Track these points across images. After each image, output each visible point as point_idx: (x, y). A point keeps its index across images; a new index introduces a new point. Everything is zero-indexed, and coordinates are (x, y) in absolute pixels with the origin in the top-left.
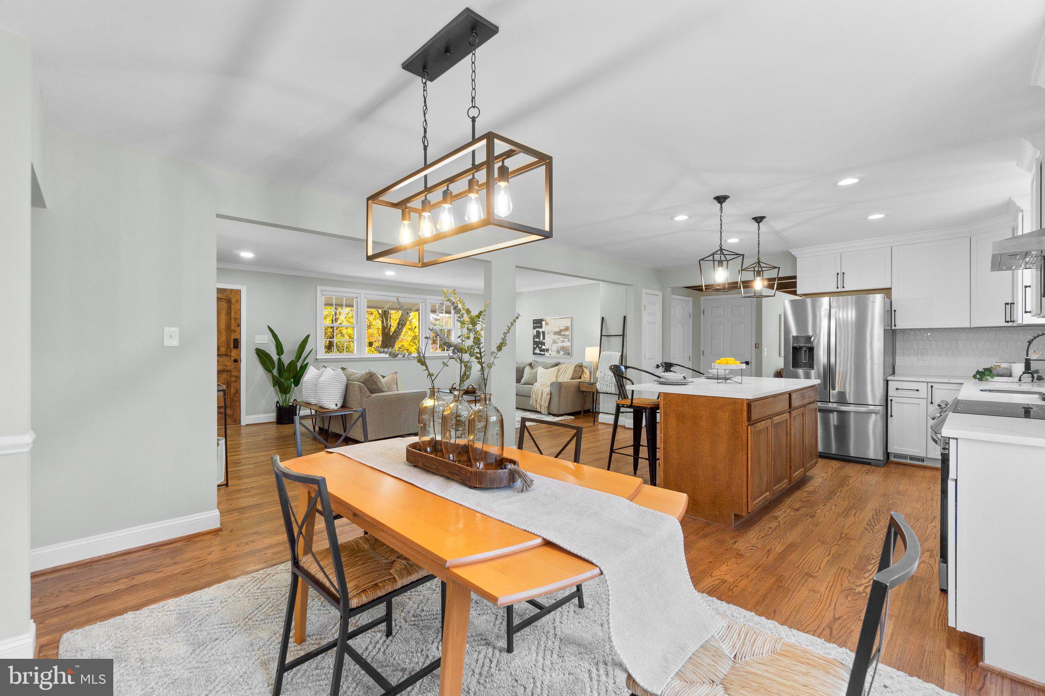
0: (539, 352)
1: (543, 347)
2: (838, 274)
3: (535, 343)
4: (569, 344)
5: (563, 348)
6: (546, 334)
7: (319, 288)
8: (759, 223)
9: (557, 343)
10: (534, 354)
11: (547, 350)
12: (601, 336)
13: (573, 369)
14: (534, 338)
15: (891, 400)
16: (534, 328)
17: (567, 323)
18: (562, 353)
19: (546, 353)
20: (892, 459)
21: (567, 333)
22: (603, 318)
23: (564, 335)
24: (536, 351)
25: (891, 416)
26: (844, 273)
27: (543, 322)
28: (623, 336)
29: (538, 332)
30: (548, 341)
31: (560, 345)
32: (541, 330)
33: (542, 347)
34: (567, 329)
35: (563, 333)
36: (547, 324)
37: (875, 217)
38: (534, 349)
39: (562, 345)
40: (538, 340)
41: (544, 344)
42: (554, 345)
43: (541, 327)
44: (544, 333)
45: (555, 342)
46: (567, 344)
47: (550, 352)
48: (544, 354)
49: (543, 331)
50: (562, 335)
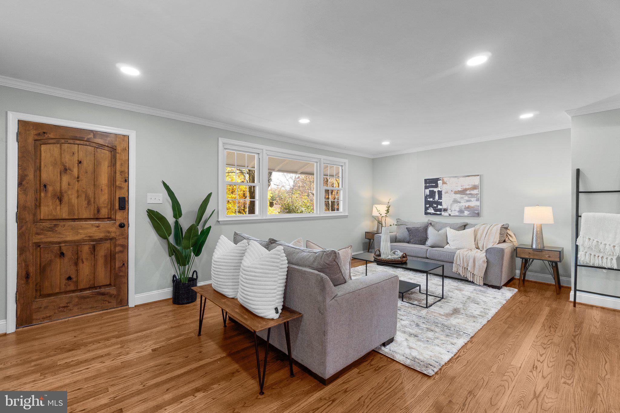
0: (433, 211)
1: (439, 207)
3: (427, 202)
4: (478, 203)
5: (468, 208)
6: (443, 193)
7: (221, 141)
9: (460, 202)
10: (426, 213)
11: (445, 210)
12: (578, 192)
13: (499, 231)
14: (426, 197)
16: (426, 188)
17: (476, 181)
18: (466, 213)
19: (443, 213)
21: (475, 192)
22: (578, 171)
23: (470, 194)
24: (429, 211)
27: (439, 182)
29: (432, 194)
30: (446, 201)
31: (464, 204)
32: (436, 190)
33: (437, 207)
34: (475, 188)
35: (468, 192)
36: (444, 183)
38: (426, 209)
39: (467, 204)
40: (431, 199)
41: (441, 204)
42: (456, 205)
43: (436, 186)
44: (440, 193)
45: (456, 201)
46: (474, 203)
47: (449, 212)
48: (441, 214)
49: (439, 191)
50: (467, 194)
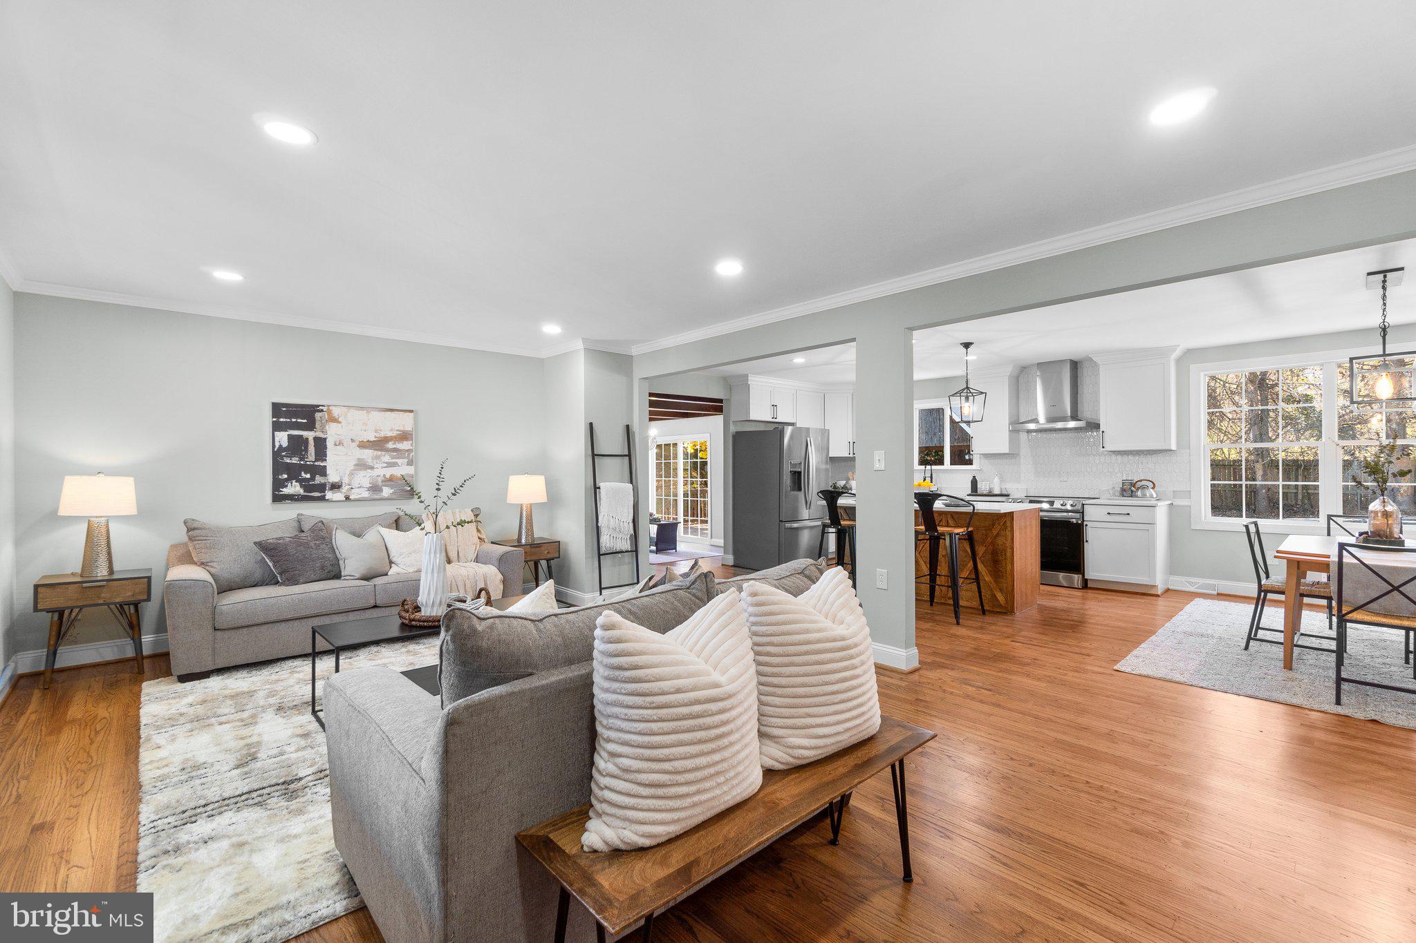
0: (299, 491)
1: (319, 479)
3: (278, 467)
4: (411, 470)
5: (390, 481)
6: (329, 444)
9: (372, 468)
10: (278, 498)
11: (336, 487)
12: (594, 455)
14: (277, 454)
16: (277, 427)
17: (405, 422)
18: (387, 491)
19: (329, 495)
21: (405, 445)
22: (591, 424)
23: (395, 450)
24: (286, 491)
27: (317, 415)
29: (297, 445)
30: (337, 465)
31: (381, 472)
32: (308, 435)
33: (313, 478)
34: (404, 436)
35: (390, 445)
36: (331, 420)
38: (277, 484)
39: (389, 472)
40: (295, 460)
41: (323, 472)
42: (362, 473)
43: (311, 426)
44: (321, 444)
45: (362, 465)
46: (403, 470)
47: (345, 489)
48: (322, 499)
49: (316, 439)
50: (388, 450)
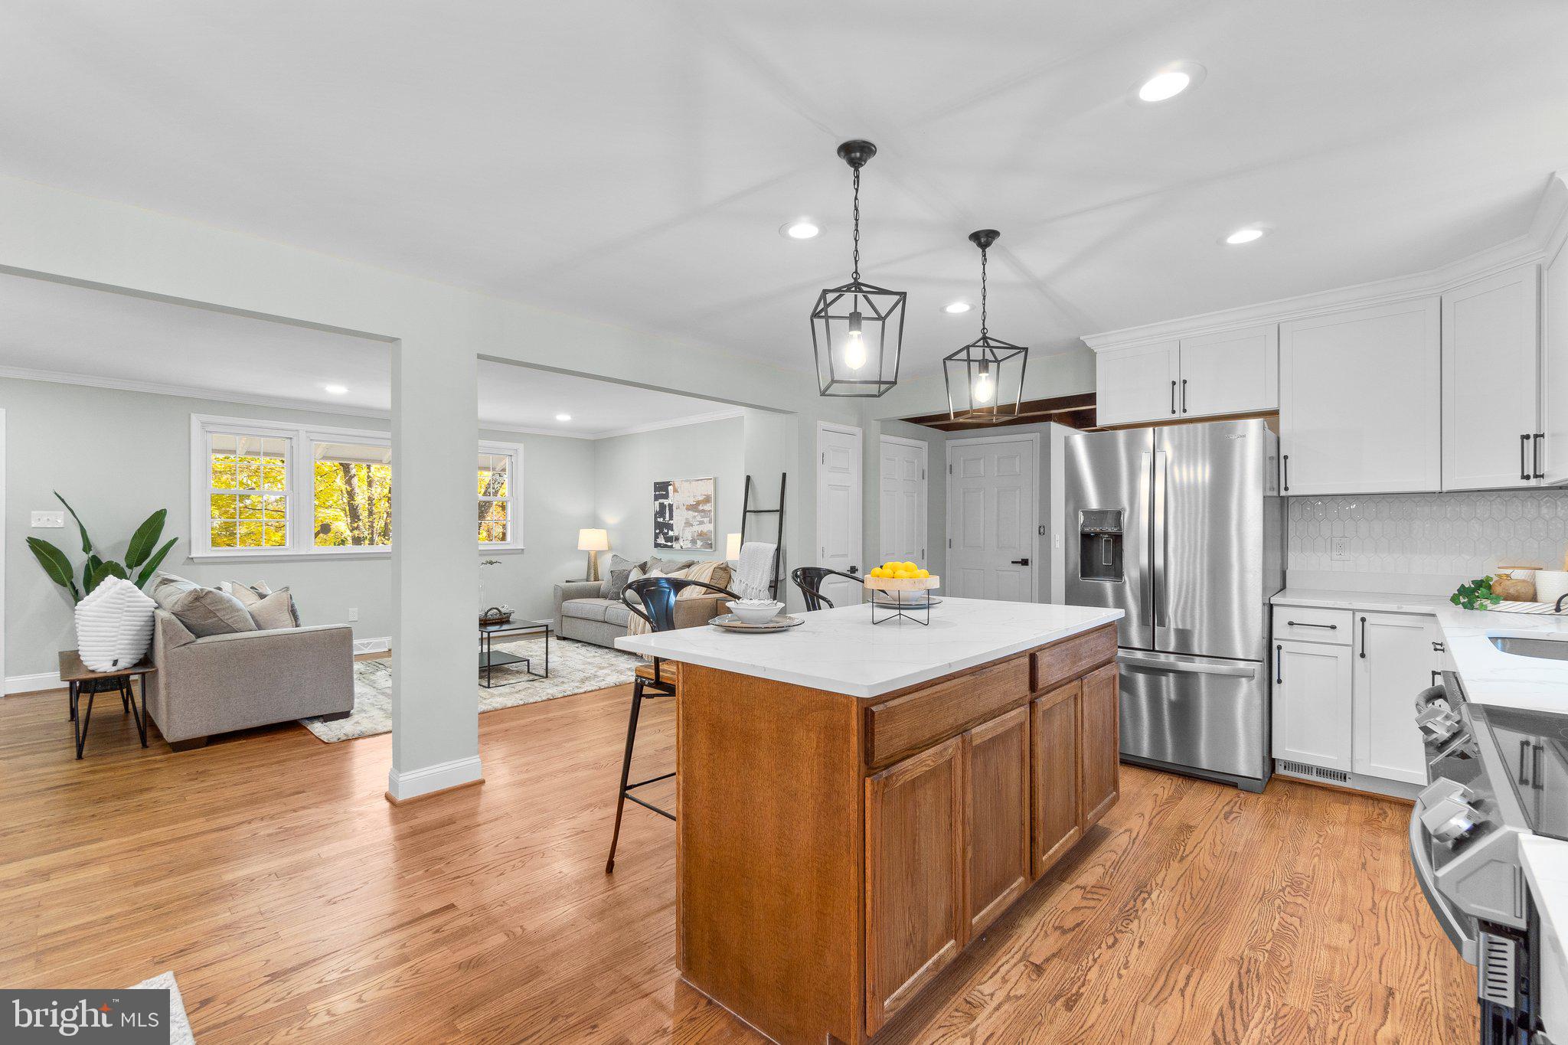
0: (663, 542)
1: (671, 533)
2: (1174, 383)
3: (658, 525)
4: (711, 527)
5: (701, 535)
6: (674, 508)
8: (984, 246)
9: (692, 526)
10: (657, 545)
11: (677, 539)
12: (745, 511)
13: (710, 574)
14: (656, 518)
15: (1279, 648)
16: (656, 499)
17: (707, 488)
18: (699, 543)
19: (674, 545)
20: (1280, 771)
21: (707, 507)
22: (748, 478)
23: (703, 511)
24: (659, 541)
25: (1279, 681)
26: (1185, 382)
27: (670, 488)
28: (781, 511)
29: (662, 506)
30: (677, 523)
31: (697, 528)
32: (666, 502)
33: (668, 532)
34: (707, 500)
35: (701, 508)
36: (675, 491)
37: (1245, 236)
38: (656, 536)
39: (700, 529)
40: (661, 520)
41: (670, 527)
42: (688, 529)
43: (666, 497)
44: (671, 506)
45: (688, 524)
46: (708, 527)
47: (681, 542)
48: (671, 547)
49: (669, 504)
50: (699, 511)
